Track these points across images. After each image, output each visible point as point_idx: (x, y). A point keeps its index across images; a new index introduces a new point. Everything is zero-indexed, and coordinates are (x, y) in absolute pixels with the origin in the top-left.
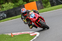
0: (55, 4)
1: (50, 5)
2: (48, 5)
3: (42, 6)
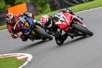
0: (57, 7)
1: (49, 9)
2: (45, 9)
3: (36, 10)
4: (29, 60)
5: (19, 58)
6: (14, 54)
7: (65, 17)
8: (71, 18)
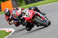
4: (13, 32)
5: (7, 31)
6: (4, 29)
7: (29, 13)
8: (34, 13)
